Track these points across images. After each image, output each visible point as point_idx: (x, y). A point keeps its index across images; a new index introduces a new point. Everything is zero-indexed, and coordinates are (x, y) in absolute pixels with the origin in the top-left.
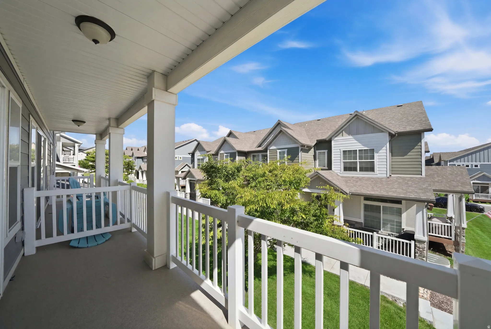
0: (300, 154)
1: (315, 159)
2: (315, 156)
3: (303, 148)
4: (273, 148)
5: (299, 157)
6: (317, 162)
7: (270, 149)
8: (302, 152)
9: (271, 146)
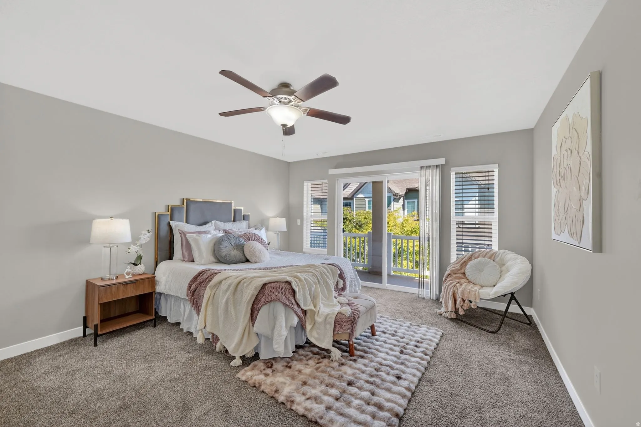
0: (392, 204)
1: (404, 209)
2: (403, 206)
3: (395, 197)
4: (360, 196)
5: (391, 207)
6: (406, 211)
7: (357, 197)
8: (395, 202)
9: (358, 194)
